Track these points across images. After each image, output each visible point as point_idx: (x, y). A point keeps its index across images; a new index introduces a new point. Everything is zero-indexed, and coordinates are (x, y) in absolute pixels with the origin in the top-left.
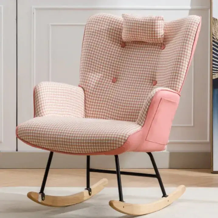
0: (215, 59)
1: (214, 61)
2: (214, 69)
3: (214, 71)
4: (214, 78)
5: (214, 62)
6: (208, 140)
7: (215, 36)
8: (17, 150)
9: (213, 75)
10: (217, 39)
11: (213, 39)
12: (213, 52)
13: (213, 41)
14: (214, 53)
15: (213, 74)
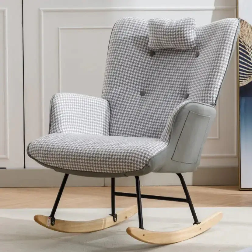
0: (242, 65)
1: (240, 66)
2: (241, 75)
3: (241, 78)
4: (241, 85)
5: (240, 68)
6: (235, 154)
7: (242, 39)
8: (25, 167)
9: (240, 83)
10: (243, 42)
11: (240, 43)
12: (240, 56)
13: (240, 45)
14: (240, 58)
15: (240, 80)
